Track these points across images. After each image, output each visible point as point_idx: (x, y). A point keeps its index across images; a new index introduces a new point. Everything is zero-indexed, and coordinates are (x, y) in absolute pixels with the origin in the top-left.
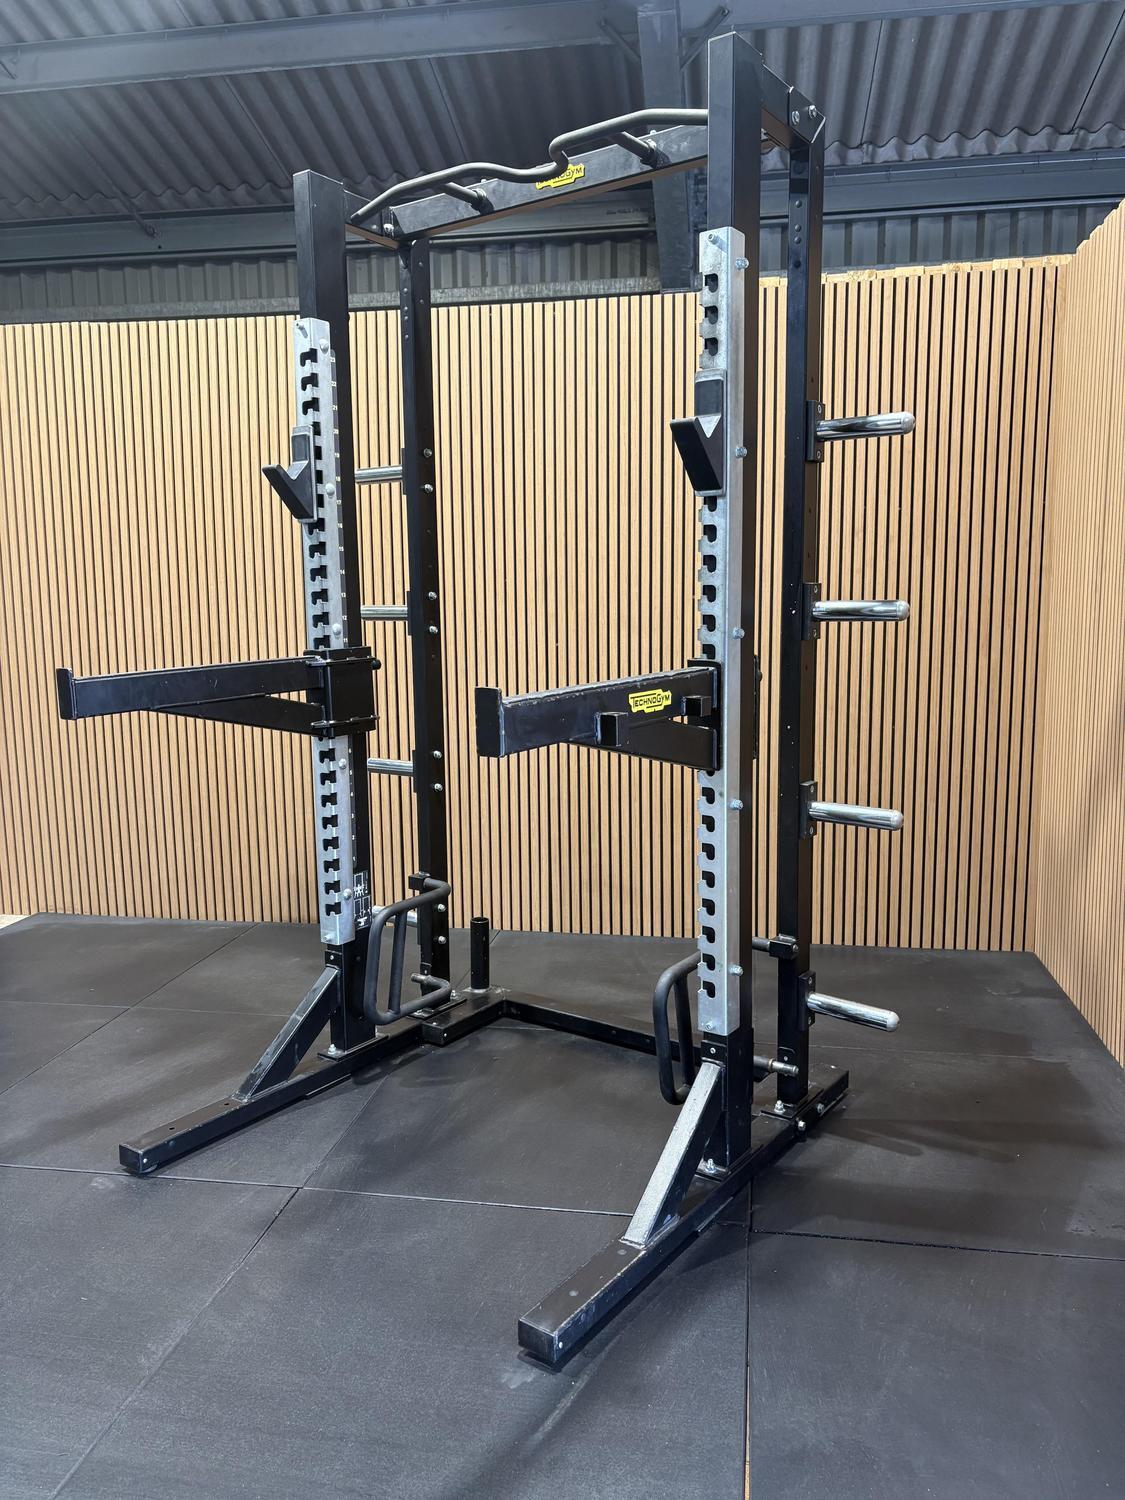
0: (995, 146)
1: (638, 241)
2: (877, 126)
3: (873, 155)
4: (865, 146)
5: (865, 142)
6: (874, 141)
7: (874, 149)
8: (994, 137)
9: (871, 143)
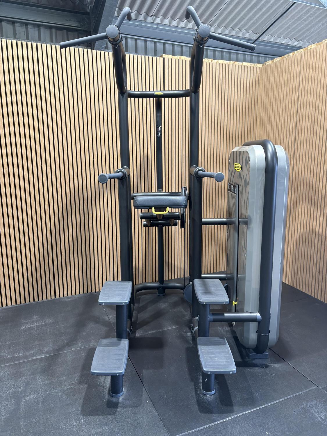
0: (187, 25)
1: (77, 32)
2: (159, 11)
3: (154, 20)
4: (153, 16)
5: (153, 15)
6: (156, 15)
7: (155, 18)
8: (188, 22)
9: (155, 16)
